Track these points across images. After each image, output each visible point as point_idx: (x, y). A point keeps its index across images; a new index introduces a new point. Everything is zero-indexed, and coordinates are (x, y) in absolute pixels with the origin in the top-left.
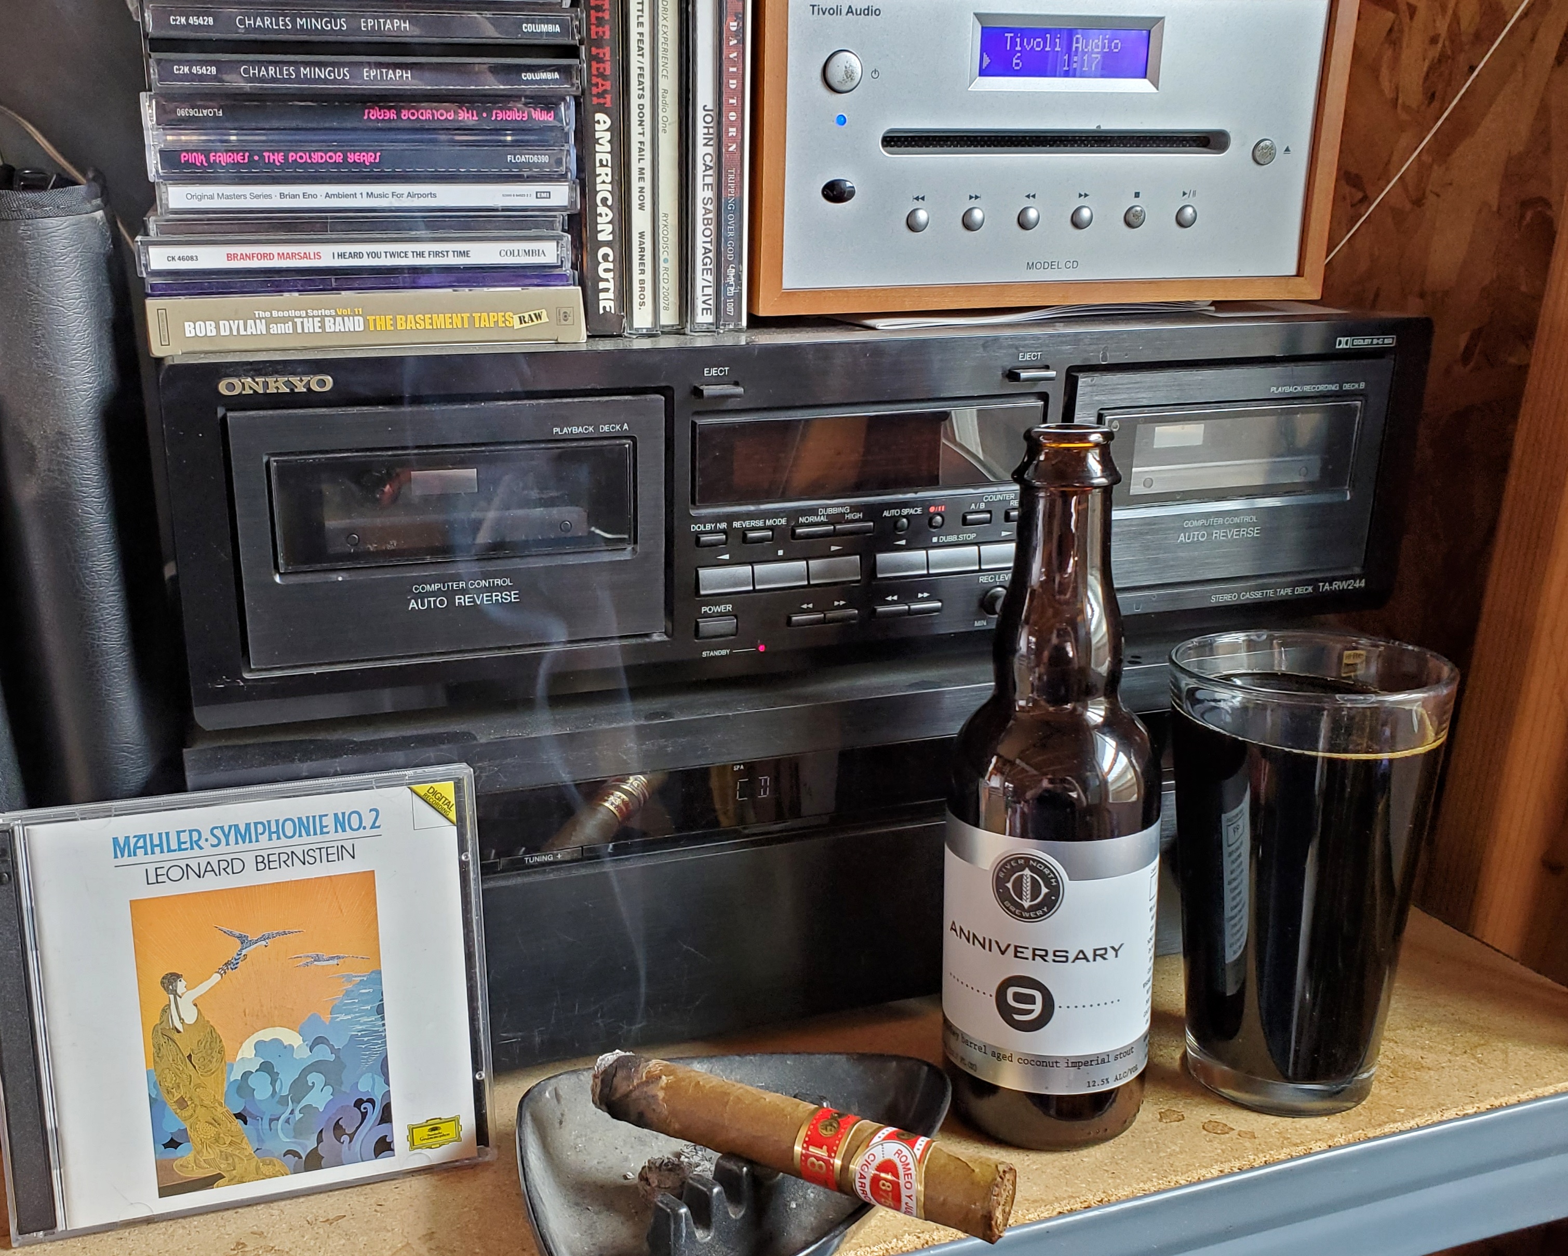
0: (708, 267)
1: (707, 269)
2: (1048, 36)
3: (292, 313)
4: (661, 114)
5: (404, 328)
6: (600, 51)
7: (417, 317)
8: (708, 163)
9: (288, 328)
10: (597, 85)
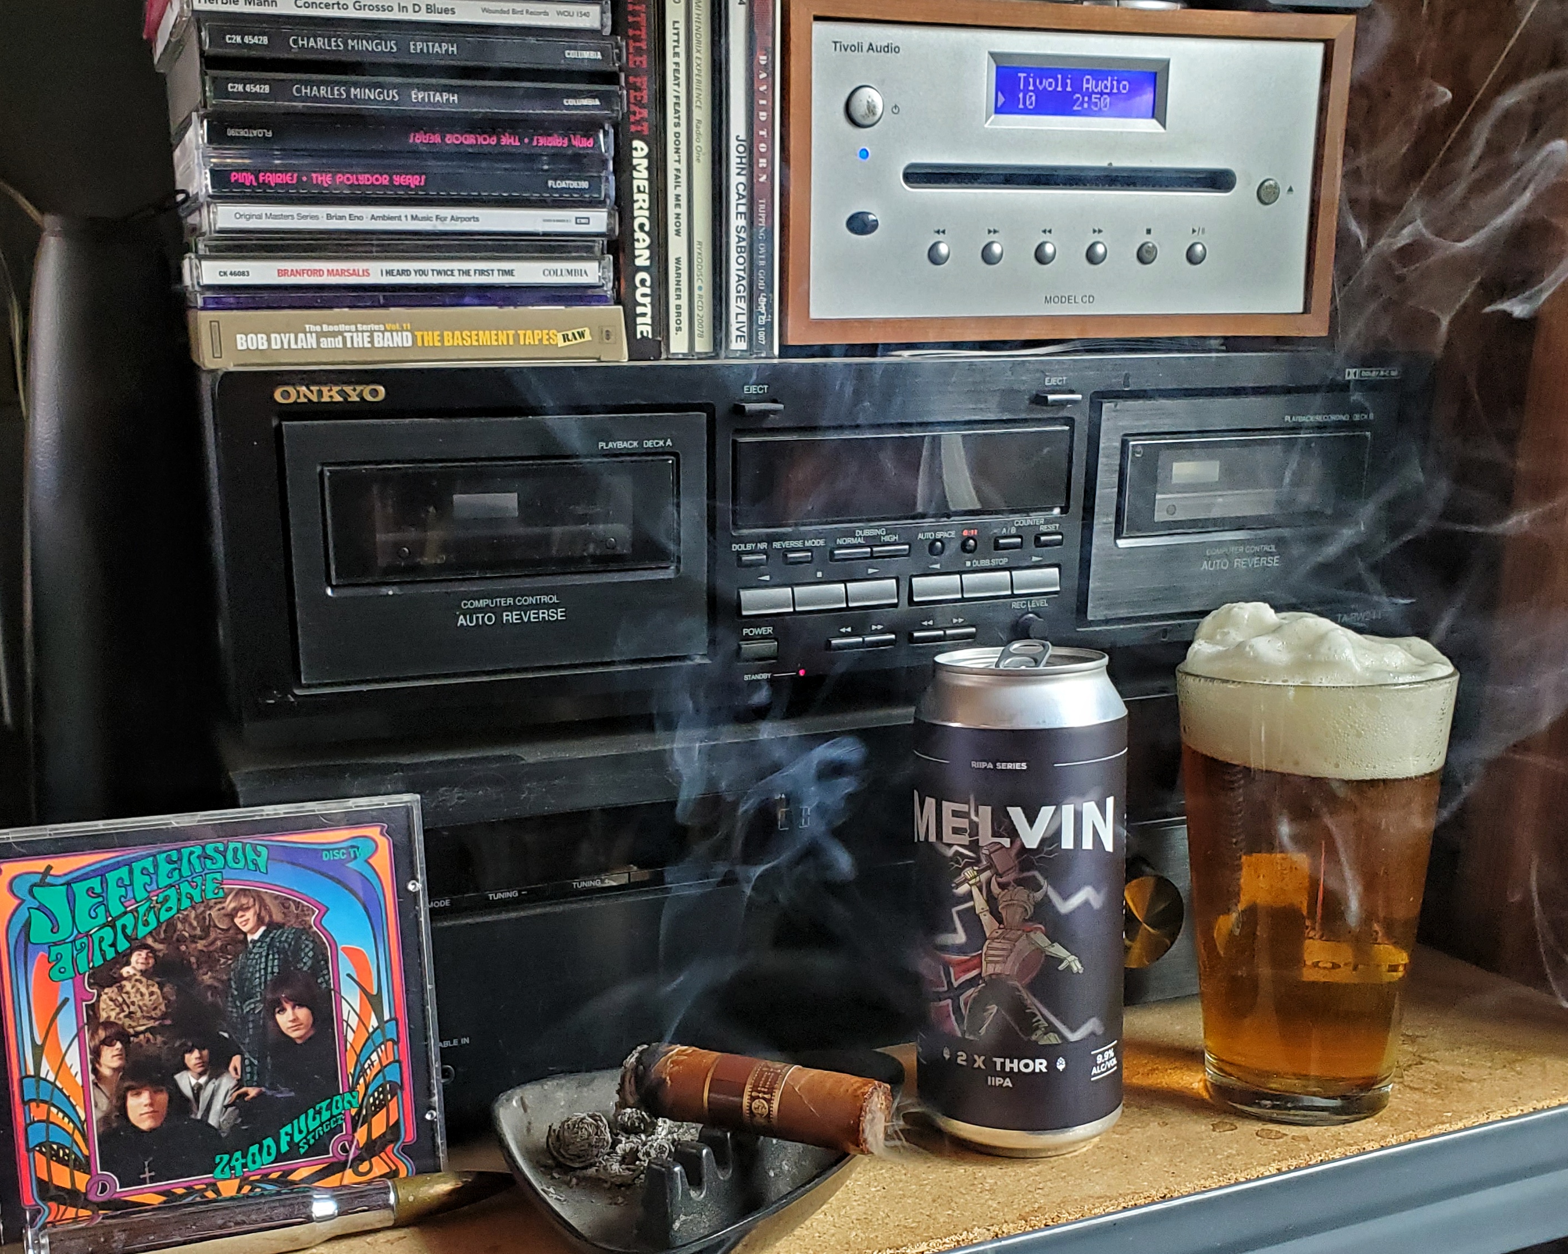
0: (742, 294)
1: (741, 297)
2: (1059, 76)
3: (342, 327)
4: (695, 144)
5: (451, 343)
6: (638, 80)
7: (464, 333)
8: (741, 192)
9: (338, 342)
10: (634, 113)
